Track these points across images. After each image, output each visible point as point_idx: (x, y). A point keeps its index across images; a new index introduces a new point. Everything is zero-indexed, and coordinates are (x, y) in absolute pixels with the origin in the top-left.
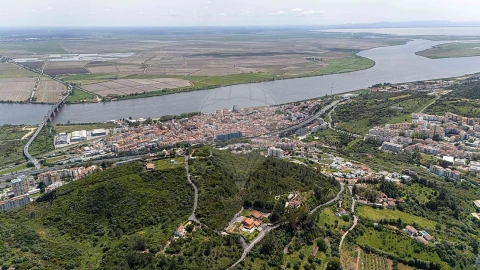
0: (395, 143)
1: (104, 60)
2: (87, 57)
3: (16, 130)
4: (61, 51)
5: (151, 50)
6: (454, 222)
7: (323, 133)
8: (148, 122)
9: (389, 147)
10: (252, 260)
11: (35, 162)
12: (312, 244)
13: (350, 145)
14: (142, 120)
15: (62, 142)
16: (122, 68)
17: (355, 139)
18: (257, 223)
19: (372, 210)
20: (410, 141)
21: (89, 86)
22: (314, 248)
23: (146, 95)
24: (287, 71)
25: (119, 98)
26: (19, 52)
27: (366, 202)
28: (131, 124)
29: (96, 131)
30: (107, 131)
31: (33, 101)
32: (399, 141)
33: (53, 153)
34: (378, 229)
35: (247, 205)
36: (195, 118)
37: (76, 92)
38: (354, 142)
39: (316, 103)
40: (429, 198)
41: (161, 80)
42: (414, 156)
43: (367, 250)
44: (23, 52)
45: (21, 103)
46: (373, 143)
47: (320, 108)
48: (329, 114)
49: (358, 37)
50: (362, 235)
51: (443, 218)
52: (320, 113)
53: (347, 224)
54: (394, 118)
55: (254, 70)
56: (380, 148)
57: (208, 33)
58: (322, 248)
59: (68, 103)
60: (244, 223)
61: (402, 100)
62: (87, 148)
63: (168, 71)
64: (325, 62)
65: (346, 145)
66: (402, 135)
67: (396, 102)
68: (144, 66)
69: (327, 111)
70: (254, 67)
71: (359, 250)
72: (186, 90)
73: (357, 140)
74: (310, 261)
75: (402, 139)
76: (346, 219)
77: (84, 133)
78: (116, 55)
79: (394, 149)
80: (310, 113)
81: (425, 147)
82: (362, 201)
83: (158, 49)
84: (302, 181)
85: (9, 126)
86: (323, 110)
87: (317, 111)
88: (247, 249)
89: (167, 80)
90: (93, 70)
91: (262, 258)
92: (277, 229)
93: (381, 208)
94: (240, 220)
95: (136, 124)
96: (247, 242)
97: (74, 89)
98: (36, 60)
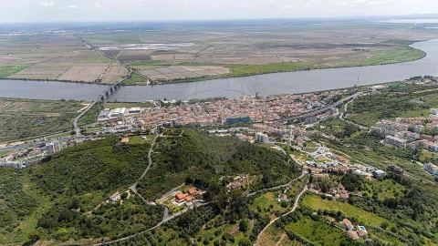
0: (400, 137)
1: (167, 49)
2: (154, 47)
3: (76, 104)
4: (138, 41)
5: (210, 40)
6: (409, 222)
7: (331, 123)
8: (178, 104)
9: (391, 142)
10: (165, 230)
11: (78, 131)
12: (235, 223)
13: (353, 136)
14: (174, 101)
15: (104, 116)
16: (179, 57)
17: (360, 130)
18: (189, 198)
19: (319, 200)
20: (417, 136)
21: (145, 71)
22: (235, 228)
23: (187, 80)
24: (328, 61)
25: (164, 82)
26: (106, 42)
27: (317, 192)
28: (163, 105)
29: (134, 109)
30: (142, 109)
31: (98, 82)
32: (405, 135)
33: (94, 125)
34: (314, 219)
35: (188, 182)
36: (219, 102)
37: (133, 76)
38: (358, 134)
39: (337, 93)
40: (396, 195)
41: (206, 67)
42: (416, 152)
43: (291, 237)
44: (110, 41)
45: (90, 83)
46: (377, 136)
47: (340, 98)
48: (346, 106)
49: (420, 28)
50: (295, 221)
51: (398, 217)
52: (337, 103)
53: (284, 210)
54: (409, 112)
55: (294, 60)
56: (382, 142)
57: (267, 25)
58: (243, 228)
59: (124, 85)
60: (177, 197)
61: (426, 94)
62: (120, 123)
63: (215, 60)
64: (372, 53)
65: (349, 136)
66: (411, 130)
67: (418, 95)
68: (197, 55)
69: (345, 102)
70: (296, 57)
71: (284, 236)
72: (223, 77)
73: (361, 132)
74: (224, 238)
75: (409, 134)
76: (284, 205)
77: (123, 110)
78: (179, 45)
79: (396, 144)
80: (328, 103)
81: (431, 144)
82: (313, 191)
83: (216, 40)
84: (258, 165)
85: (73, 101)
86: (342, 101)
87: (335, 101)
88: (166, 219)
89: (211, 67)
90: (154, 58)
91: (175, 230)
92: (206, 206)
93: (330, 199)
94: (174, 194)
95: (168, 105)
96: (170, 213)
97: (133, 73)
98: (116, 48)
